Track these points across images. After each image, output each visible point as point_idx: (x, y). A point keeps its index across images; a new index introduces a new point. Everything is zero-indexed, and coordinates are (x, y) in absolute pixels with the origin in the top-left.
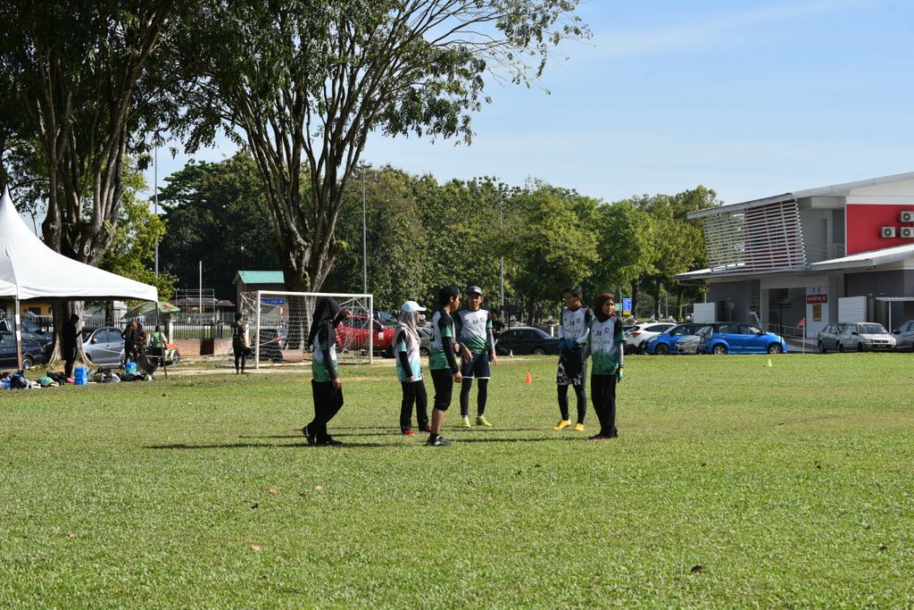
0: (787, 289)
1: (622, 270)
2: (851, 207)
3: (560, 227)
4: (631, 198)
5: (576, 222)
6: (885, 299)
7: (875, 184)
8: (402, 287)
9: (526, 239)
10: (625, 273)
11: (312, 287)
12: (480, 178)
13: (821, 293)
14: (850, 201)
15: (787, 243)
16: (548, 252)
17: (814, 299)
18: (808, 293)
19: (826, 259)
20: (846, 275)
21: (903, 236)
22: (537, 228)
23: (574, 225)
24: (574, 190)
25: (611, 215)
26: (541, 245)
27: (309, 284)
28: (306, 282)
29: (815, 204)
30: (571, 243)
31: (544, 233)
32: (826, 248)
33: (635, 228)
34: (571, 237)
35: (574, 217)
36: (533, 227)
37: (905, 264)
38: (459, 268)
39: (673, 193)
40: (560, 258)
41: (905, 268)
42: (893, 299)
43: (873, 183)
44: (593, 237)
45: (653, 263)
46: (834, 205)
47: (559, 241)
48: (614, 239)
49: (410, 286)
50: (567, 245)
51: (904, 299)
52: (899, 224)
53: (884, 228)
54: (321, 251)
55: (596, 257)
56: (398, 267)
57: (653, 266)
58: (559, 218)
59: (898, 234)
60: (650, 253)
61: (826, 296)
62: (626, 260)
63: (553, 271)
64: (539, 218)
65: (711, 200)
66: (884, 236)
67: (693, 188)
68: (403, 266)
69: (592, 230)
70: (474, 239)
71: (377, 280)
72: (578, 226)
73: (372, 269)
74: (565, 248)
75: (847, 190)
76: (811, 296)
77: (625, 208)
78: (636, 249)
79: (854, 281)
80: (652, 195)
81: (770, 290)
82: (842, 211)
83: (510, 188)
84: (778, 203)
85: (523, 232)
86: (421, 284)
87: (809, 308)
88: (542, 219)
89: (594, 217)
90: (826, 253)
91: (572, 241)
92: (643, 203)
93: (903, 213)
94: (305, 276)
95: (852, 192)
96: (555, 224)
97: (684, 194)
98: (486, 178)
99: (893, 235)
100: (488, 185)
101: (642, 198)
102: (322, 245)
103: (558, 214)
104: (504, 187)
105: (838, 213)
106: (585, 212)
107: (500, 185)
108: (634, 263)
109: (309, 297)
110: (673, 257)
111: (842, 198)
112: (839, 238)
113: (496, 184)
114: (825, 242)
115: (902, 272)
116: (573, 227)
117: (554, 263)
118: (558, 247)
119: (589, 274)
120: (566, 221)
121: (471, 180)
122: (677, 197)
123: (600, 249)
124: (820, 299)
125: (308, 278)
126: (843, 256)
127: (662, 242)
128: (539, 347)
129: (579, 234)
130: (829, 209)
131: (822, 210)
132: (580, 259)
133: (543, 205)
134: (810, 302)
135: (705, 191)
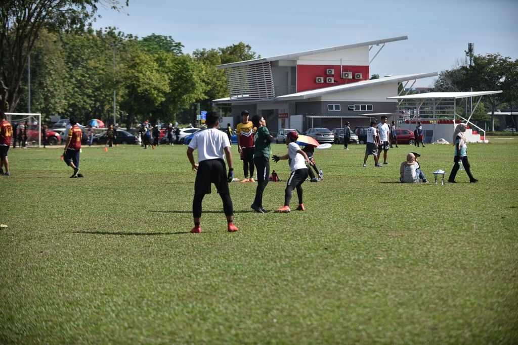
0: (273, 110)
1: (185, 97)
2: (299, 65)
3: (146, 71)
4: (195, 51)
5: (157, 68)
6: (311, 116)
7: (312, 54)
8: (51, 103)
9: (126, 78)
10: (187, 98)
11: (10, 109)
12: (106, 28)
13: (286, 113)
14: (299, 63)
15: (266, 85)
16: (139, 86)
17: (282, 116)
18: (280, 112)
19: (288, 94)
20: (296, 103)
21: (328, 82)
22: (132, 72)
23: (155, 70)
24: (170, 37)
25: (178, 64)
26: (135, 82)
27: (8, 108)
28: (7, 107)
29: (280, 64)
30: (152, 81)
31: (136, 75)
32: (288, 88)
33: (193, 72)
34: (152, 77)
35: (155, 65)
36: (130, 71)
37: (322, 98)
38: (90, 91)
39: (224, 47)
40: (146, 90)
41: (322, 100)
42: (314, 117)
43: (311, 53)
44: (166, 77)
45: (203, 93)
46: (291, 65)
47: (146, 80)
48: (181, 78)
49: (56, 103)
50: (150, 82)
51: (322, 117)
52: (326, 75)
53: (317, 78)
54: (14, 92)
55: (167, 89)
56: (49, 90)
57: (203, 95)
58: (146, 66)
59: (325, 81)
60: (202, 86)
61: (287, 114)
62: (187, 91)
63: (143, 97)
64: (133, 66)
65: (248, 52)
66: (317, 82)
67: (237, 44)
68: (51, 89)
69: (167, 73)
70: (101, 72)
71: (36, 99)
72: (157, 71)
73: (33, 93)
74: (149, 84)
75: (298, 57)
76: (280, 114)
77: (187, 60)
78: (193, 85)
79: (300, 106)
80: (208, 49)
81: (262, 110)
82: (295, 67)
83: (126, 35)
84: (261, 63)
85: (124, 74)
86: (64, 101)
87: (280, 121)
88: (135, 66)
89: (167, 65)
90: (288, 91)
91: (153, 80)
92: (202, 54)
93: (328, 69)
94: (6, 104)
95: (300, 58)
96: (143, 69)
97: (231, 47)
98: (110, 28)
99: (322, 81)
100: (111, 33)
101: (202, 50)
102: (15, 88)
103: (146, 63)
104: (121, 34)
105: (293, 68)
106: (162, 62)
107: (120, 33)
108: (192, 93)
109: (8, 115)
110: (219, 88)
111: (295, 61)
112: (293, 83)
113: (116, 32)
114: (288, 85)
115: (320, 102)
116: (154, 71)
117: (143, 93)
118: (145, 83)
119: (164, 99)
120: (150, 68)
121: (99, 30)
122: (227, 49)
123: (171, 84)
124: (284, 116)
125: (8, 105)
126: (295, 93)
127: (212, 79)
128: (124, 141)
129: (158, 75)
130: (289, 67)
131: (286, 67)
132: (159, 90)
133: (136, 58)
134: (280, 118)
135: (244, 45)
